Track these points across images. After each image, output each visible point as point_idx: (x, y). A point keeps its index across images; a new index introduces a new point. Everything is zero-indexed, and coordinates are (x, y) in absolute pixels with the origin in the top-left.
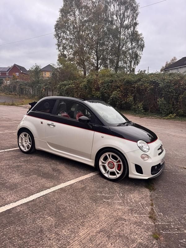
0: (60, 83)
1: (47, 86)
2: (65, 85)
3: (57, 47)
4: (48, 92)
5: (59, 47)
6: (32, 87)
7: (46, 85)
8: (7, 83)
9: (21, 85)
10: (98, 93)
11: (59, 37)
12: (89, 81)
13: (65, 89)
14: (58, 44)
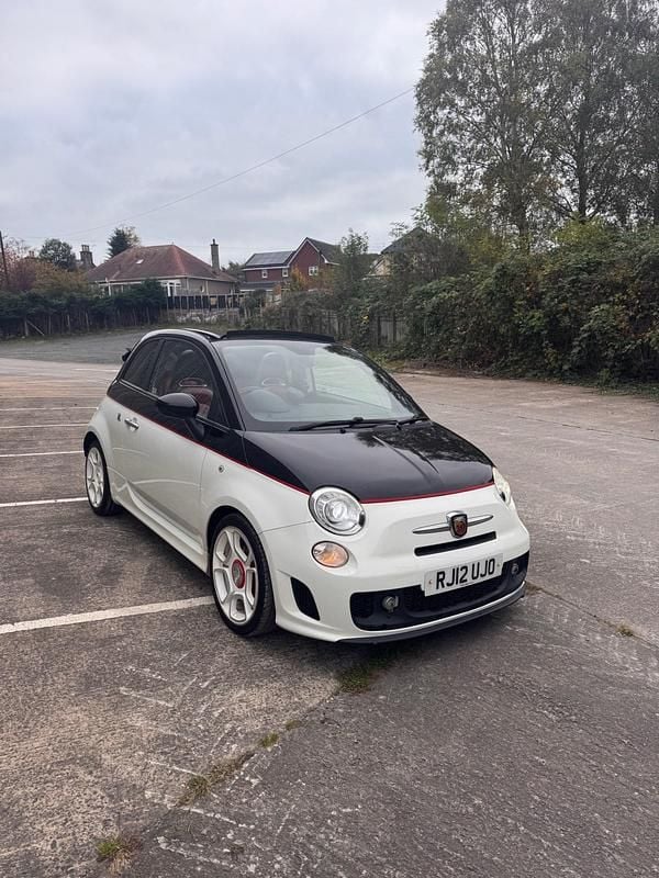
0: (417, 288)
1: (377, 304)
2: (429, 295)
3: (424, 161)
4: (383, 324)
5: (428, 162)
6: (336, 308)
7: (375, 301)
8: (274, 302)
9: (310, 305)
10: (537, 314)
11: (432, 126)
12: (503, 273)
13: (429, 308)
14: (425, 151)
